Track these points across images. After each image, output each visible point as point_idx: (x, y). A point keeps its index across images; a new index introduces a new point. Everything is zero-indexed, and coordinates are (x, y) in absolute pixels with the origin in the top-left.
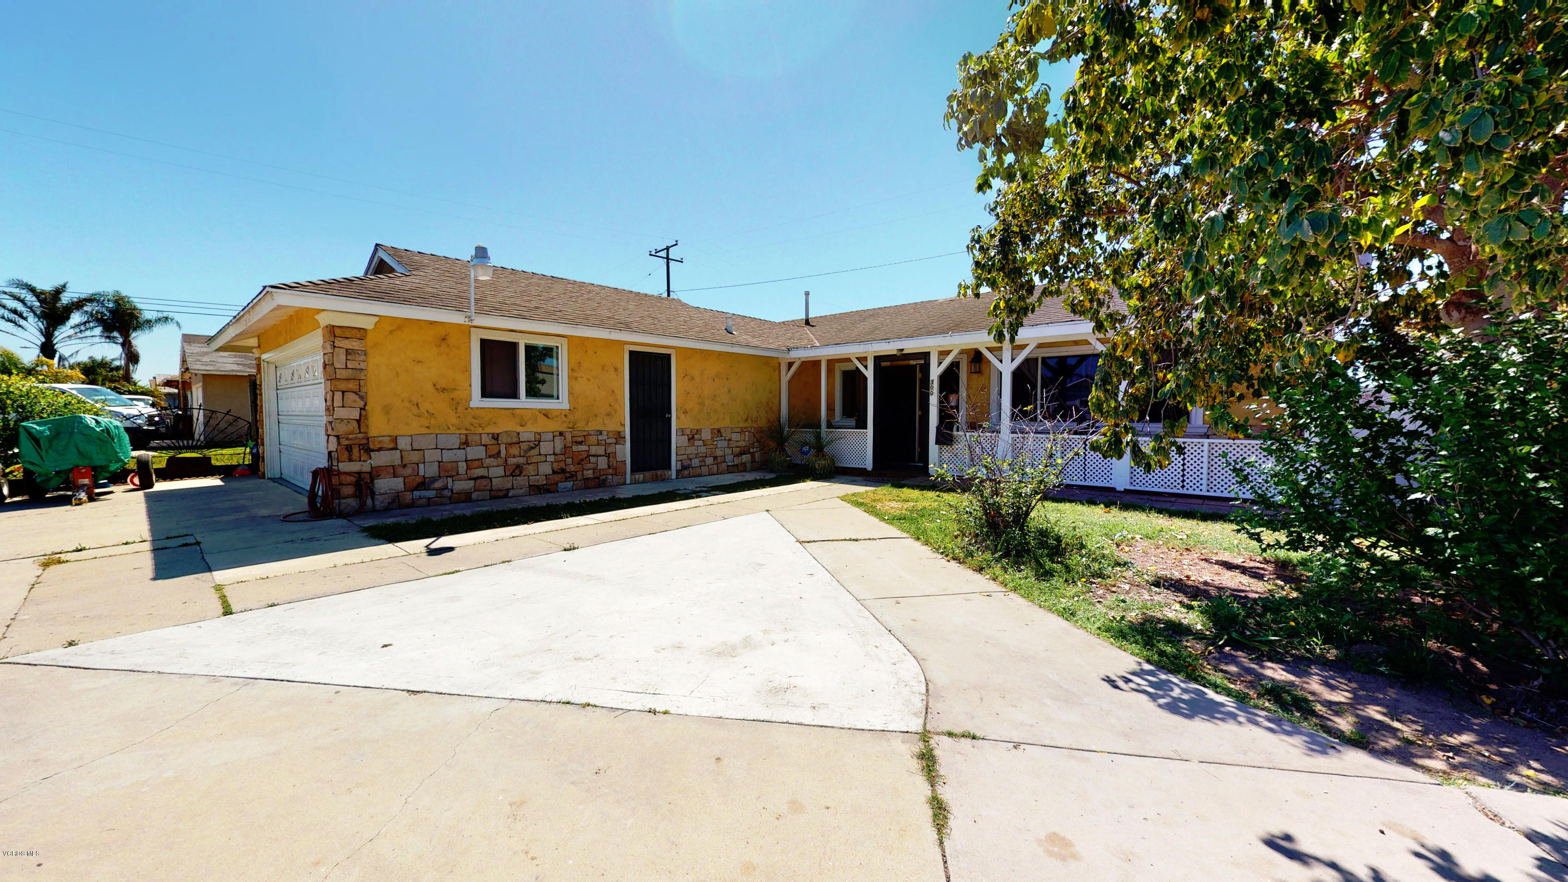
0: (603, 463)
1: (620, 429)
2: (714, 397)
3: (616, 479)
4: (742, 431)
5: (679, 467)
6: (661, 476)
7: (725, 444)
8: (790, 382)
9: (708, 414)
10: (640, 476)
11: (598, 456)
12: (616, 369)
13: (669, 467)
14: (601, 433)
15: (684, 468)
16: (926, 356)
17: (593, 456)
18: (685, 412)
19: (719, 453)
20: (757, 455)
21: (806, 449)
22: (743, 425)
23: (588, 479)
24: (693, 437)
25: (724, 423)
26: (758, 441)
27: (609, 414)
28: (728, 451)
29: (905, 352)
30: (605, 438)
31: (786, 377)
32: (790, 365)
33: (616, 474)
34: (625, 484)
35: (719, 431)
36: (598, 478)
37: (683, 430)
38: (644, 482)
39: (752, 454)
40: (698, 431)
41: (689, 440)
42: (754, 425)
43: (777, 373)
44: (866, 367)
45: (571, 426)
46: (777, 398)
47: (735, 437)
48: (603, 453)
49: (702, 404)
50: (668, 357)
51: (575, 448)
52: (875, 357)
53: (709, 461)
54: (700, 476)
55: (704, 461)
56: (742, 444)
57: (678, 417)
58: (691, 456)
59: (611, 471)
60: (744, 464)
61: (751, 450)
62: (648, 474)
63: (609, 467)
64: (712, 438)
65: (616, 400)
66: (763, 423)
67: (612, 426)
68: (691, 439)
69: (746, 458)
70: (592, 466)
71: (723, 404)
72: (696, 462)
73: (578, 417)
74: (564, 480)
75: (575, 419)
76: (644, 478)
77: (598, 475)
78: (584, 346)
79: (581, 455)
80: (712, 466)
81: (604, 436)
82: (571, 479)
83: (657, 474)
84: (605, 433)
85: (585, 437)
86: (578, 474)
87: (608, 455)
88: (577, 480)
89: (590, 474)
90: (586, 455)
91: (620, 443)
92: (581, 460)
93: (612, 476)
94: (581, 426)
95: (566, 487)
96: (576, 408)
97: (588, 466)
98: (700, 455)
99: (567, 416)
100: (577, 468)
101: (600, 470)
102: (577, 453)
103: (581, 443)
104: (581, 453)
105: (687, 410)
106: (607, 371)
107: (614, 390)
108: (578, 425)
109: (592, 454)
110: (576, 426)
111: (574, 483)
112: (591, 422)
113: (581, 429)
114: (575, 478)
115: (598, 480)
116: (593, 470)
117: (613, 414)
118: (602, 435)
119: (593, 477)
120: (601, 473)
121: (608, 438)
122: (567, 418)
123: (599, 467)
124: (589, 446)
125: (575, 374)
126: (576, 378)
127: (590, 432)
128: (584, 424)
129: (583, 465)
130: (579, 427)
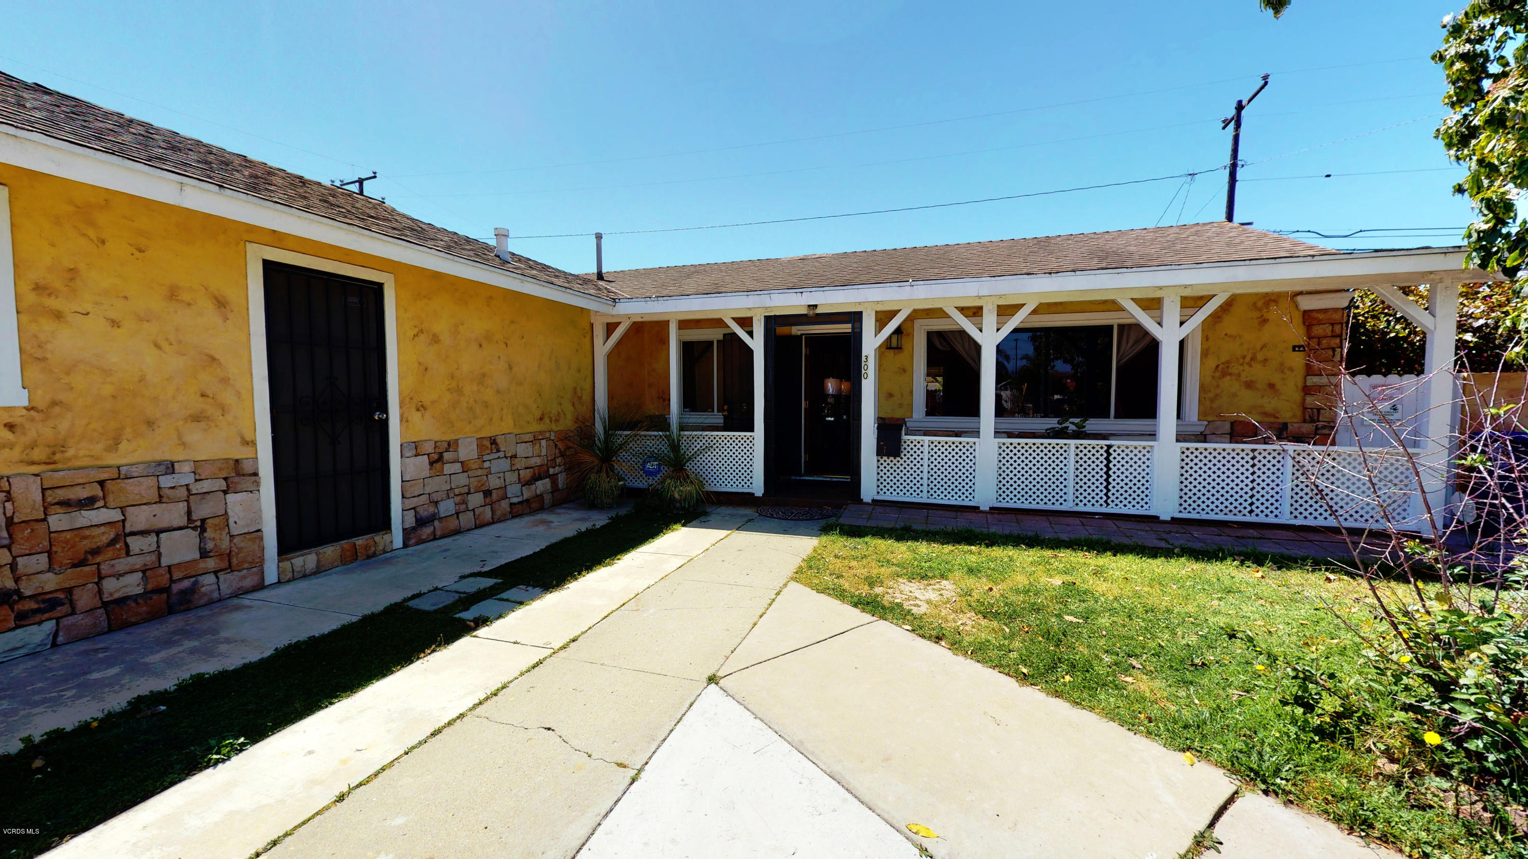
0: (178, 548)
1: (239, 452)
2: (482, 378)
3: (229, 582)
4: (535, 440)
5: (411, 521)
6: (367, 547)
7: (505, 464)
8: (610, 356)
9: (471, 409)
10: (307, 560)
11: (158, 532)
12: (221, 303)
13: (385, 525)
14: (170, 468)
15: (421, 522)
16: (855, 318)
17: (144, 533)
18: (421, 408)
19: (494, 482)
20: (561, 479)
21: (652, 466)
23: (122, 601)
24: (440, 458)
25: (502, 426)
26: (562, 455)
27: (197, 418)
28: (512, 477)
29: (819, 311)
30: (190, 479)
31: (602, 348)
32: (610, 328)
33: (230, 568)
34: (261, 586)
35: (493, 442)
36: (166, 590)
37: (416, 445)
38: (319, 571)
39: (553, 478)
40: (451, 445)
41: (431, 464)
42: (554, 427)
43: (587, 340)
44: (751, 334)
45: (38, 454)
46: (589, 381)
47: (523, 450)
48: (183, 521)
49: (459, 390)
51: (58, 521)
52: (768, 319)
53: (476, 500)
54: (457, 532)
55: (465, 502)
56: (537, 461)
57: (403, 419)
58: (435, 497)
59: (211, 563)
60: (539, 497)
61: (551, 471)
62: (330, 551)
63: (202, 553)
64: (480, 456)
65: (225, 381)
66: (567, 423)
67: (212, 446)
68: (437, 461)
69: (543, 486)
70: (138, 562)
71: (498, 392)
72: (447, 507)
73: (64, 426)
74: (13, 625)
75: (47, 432)
76: (318, 561)
77: (164, 580)
78: (92, 224)
79: (85, 538)
80: (481, 509)
81: (184, 476)
82: (47, 615)
83: (355, 544)
84: (187, 468)
85: (102, 483)
86: (77, 593)
87: (198, 523)
88: (73, 613)
89: (132, 585)
90: (112, 535)
91: (239, 487)
92: (96, 552)
93: (217, 578)
94: (82, 453)
95: (22, 647)
96: (54, 403)
97: (122, 564)
98: (457, 491)
99: (10, 427)
100: (69, 578)
101: (169, 567)
102: (69, 535)
103: (88, 503)
104: (87, 532)
105: (424, 404)
106: (189, 304)
107: (217, 356)
108: (71, 452)
109: (135, 529)
110: (58, 457)
111: (58, 624)
112: (125, 442)
113: (86, 462)
114: (65, 609)
115: (165, 596)
116: (140, 574)
117: (208, 418)
118: (173, 473)
119: (145, 593)
120: (175, 577)
121: (196, 480)
122: (7, 435)
123: (165, 562)
124: (123, 509)
125: (53, 303)
126: (58, 316)
127: (124, 470)
128: (98, 448)
129: (98, 564)
130: (76, 457)
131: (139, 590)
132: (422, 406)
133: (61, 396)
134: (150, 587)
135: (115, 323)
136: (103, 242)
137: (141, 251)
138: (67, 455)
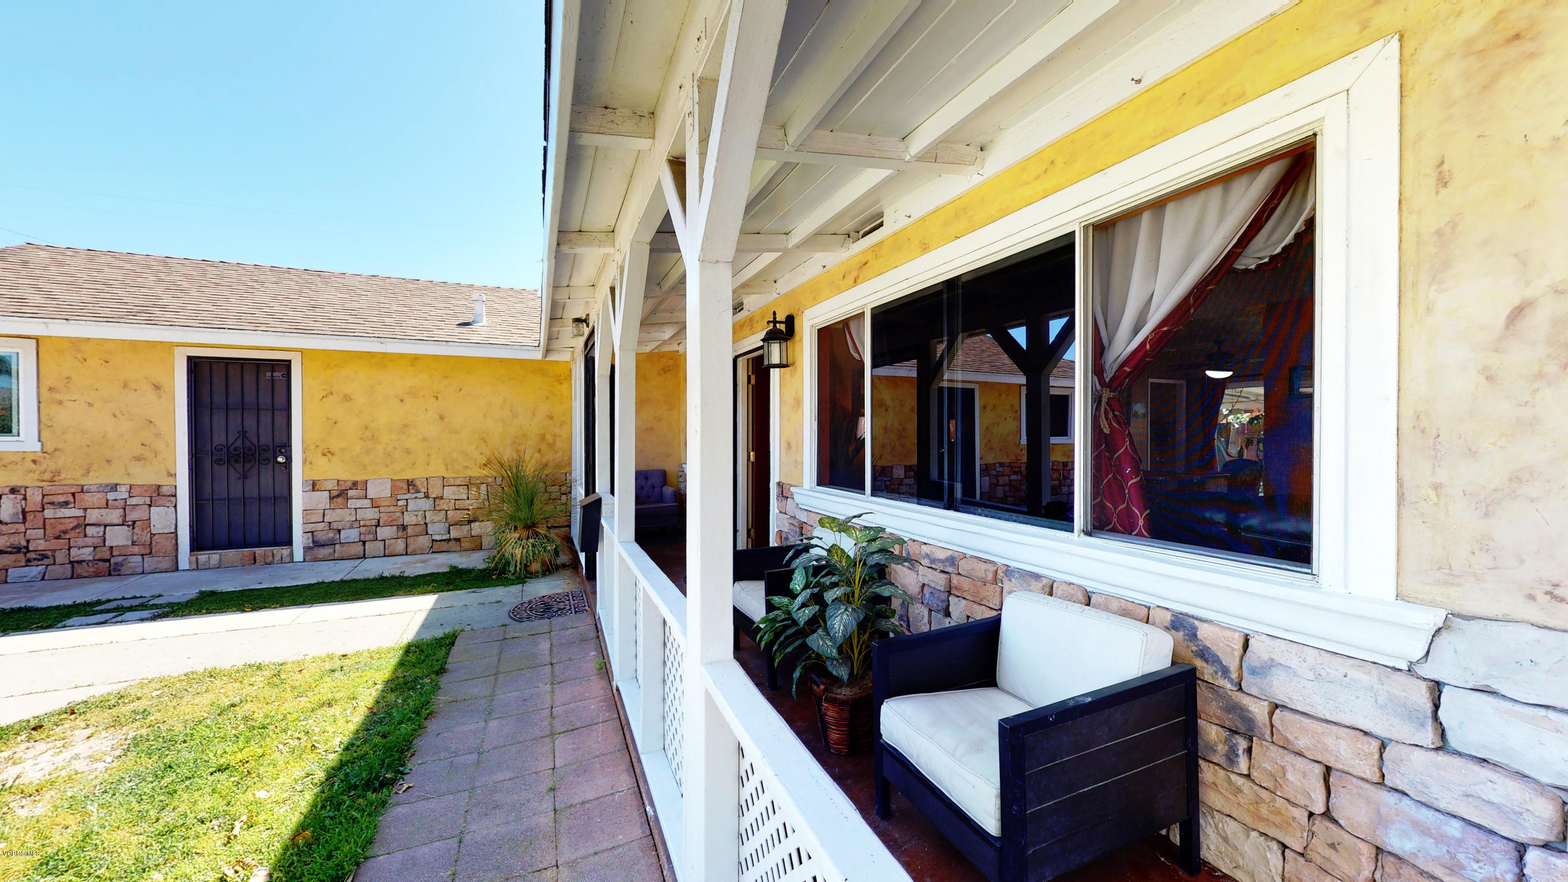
0: (118, 537)
1: (164, 481)
2: (404, 428)
3: (153, 562)
4: (473, 483)
5: (313, 541)
6: (268, 556)
7: (426, 504)
9: (387, 455)
10: (214, 557)
11: (105, 525)
12: (155, 387)
13: (289, 542)
14: (114, 488)
15: (317, 544)
17: (97, 525)
19: (409, 519)
22: (476, 472)
23: (80, 562)
24: (343, 495)
25: (427, 470)
27: (138, 459)
28: (435, 517)
30: (126, 495)
33: (151, 554)
34: (175, 571)
35: (410, 484)
36: (107, 561)
37: (317, 483)
38: (219, 567)
40: (358, 484)
41: (335, 498)
42: (502, 473)
43: (565, 386)
45: (47, 476)
47: (453, 493)
48: (119, 521)
49: (373, 439)
50: (287, 365)
51: (49, 513)
53: (387, 532)
54: (362, 557)
55: (372, 533)
56: (472, 504)
57: (305, 462)
58: (336, 525)
59: (139, 548)
62: (234, 553)
63: (134, 543)
64: (394, 495)
65: (158, 435)
67: (145, 476)
68: (339, 496)
69: (481, 527)
70: (90, 541)
71: (425, 439)
72: (350, 535)
73: (61, 463)
74: (24, 564)
75: (52, 466)
76: (220, 560)
77: (107, 555)
78: (79, 351)
79: (61, 524)
80: (393, 541)
81: (122, 493)
82: (40, 563)
83: (255, 553)
84: (124, 489)
85: (73, 494)
86: (57, 554)
87: (130, 523)
88: (54, 564)
89: (86, 554)
90: (75, 524)
91: (158, 503)
92: (65, 532)
93: (143, 558)
94: (69, 477)
95: (26, 577)
96: (56, 450)
97: (81, 541)
98: (362, 523)
99: (34, 462)
100: (54, 544)
101: (111, 547)
102: (53, 521)
103: (66, 504)
104: (62, 520)
105: (331, 450)
106: (136, 390)
107: (152, 420)
108: (63, 476)
109: (90, 522)
110: (56, 478)
111: (46, 568)
112: (93, 472)
113: (71, 482)
114: (50, 561)
115: (107, 564)
116: (92, 549)
117: (145, 459)
118: (116, 491)
119: (94, 560)
120: (114, 554)
121: (130, 497)
122: (33, 466)
123: (108, 543)
124: (85, 510)
125: (58, 396)
126: (60, 403)
127: (85, 488)
128: (79, 474)
129: (69, 539)
130: (65, 479)
131: (91, 558)
132: (329, 452)
133: (60, 446)
134: (97, 558)
135: (91, 405)
136: (85, 360)
137: (107, 362)
138: (60, 478)
